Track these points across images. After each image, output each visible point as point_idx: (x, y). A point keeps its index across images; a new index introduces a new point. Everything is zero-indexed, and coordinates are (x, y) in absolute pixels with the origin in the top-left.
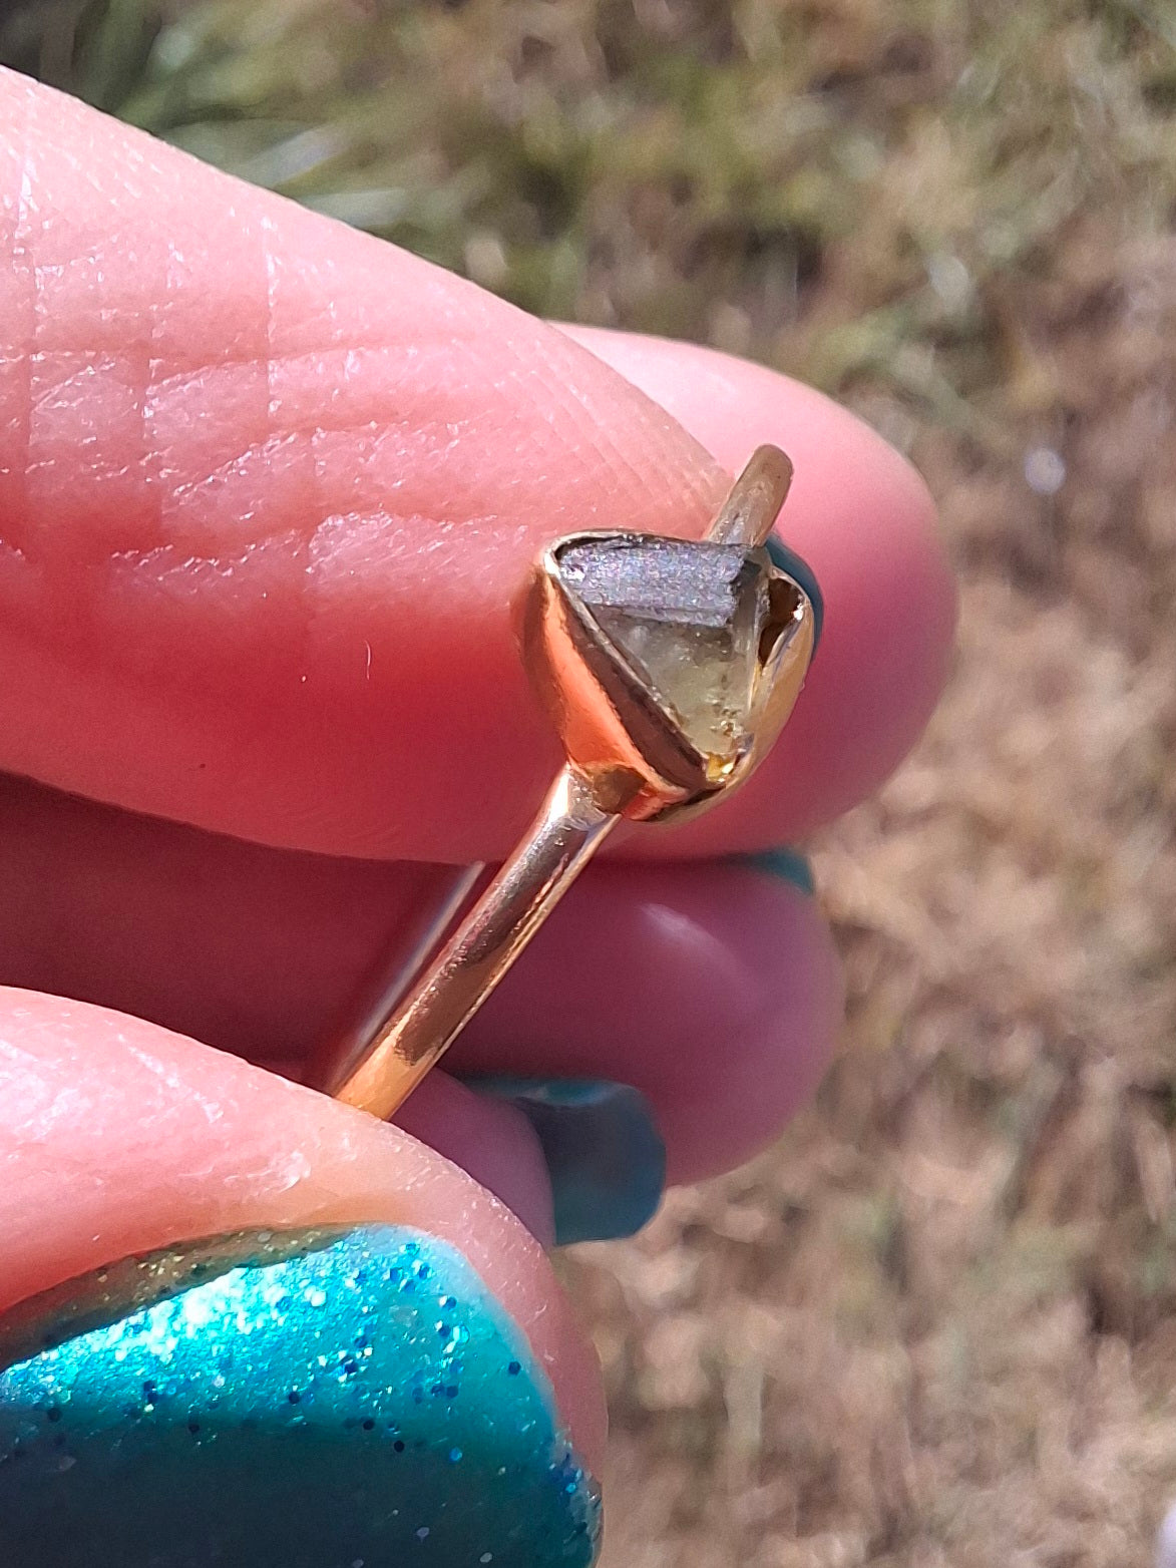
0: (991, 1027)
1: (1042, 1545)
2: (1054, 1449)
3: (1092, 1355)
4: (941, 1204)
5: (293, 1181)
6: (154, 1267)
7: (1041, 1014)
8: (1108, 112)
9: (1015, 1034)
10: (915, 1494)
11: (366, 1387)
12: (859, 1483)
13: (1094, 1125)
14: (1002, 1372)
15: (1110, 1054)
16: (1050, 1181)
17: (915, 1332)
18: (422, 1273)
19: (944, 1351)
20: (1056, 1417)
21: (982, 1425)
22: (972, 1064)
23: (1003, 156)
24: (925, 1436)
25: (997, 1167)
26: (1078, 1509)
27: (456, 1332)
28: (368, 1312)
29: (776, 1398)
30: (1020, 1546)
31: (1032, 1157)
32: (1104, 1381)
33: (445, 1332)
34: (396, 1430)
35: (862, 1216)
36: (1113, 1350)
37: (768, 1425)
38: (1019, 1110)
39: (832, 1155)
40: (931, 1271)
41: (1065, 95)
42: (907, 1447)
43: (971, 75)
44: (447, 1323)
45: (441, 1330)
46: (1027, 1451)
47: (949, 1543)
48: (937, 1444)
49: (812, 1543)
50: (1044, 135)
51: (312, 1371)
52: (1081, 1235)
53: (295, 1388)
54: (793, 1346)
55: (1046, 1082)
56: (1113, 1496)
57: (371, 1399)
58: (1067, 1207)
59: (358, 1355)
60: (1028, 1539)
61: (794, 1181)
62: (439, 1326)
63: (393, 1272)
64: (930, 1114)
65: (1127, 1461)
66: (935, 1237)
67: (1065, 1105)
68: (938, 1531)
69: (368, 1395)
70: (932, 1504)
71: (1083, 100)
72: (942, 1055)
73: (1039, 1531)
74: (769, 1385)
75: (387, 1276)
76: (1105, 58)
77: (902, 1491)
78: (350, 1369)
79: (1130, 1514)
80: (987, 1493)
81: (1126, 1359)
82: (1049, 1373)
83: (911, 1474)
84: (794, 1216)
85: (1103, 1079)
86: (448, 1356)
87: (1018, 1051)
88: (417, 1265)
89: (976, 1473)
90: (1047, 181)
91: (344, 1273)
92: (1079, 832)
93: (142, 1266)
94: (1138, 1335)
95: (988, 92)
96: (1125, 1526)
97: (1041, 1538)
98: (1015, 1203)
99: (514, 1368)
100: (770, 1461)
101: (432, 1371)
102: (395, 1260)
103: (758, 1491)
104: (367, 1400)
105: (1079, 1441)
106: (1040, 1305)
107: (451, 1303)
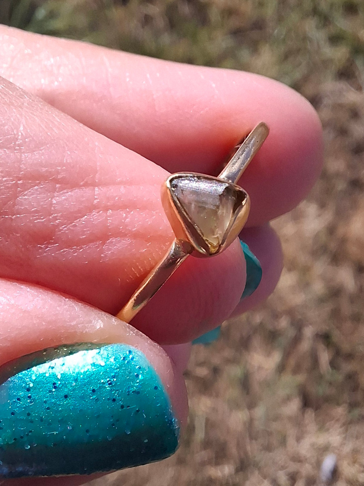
0: (276, 316)
1: (287, 470)
2: (291, 441)
3: (303, 413)
4: (260, 368)
5: (98, 327)
6: (59, 351)
7: (291, 312)
8: (318, 45)
9: (283, 318)
10: (250, 453)
11: (114, 390)
12: (233, 450)
13: (305, 346)
14: (277, 418)
15: (311, 324)
16: (292, 362)
17: (251, 406)
18: (132, 359)
19: (259, 412)
20: (292, 432)
21: (270, 434)
22: (270, 327)
23: (286, 57)
24: (253, 437)
25: (276, 357)
26: (298, 459)
27: (140, 376)
28: (116, 368)
29: (210, 424)
30: (281, 470)
31: (287, 355)
32: (307, 421)
33: (137, 376)
34: (121, 402)
35: (236, 371)
36: (310, 412)
37: (207, 433)
38: (283, 341)
39: (228, 353)
40: (256, 387)
41: (305, 38)
42: (248, 440)
43: (278, 31)
44: (138, 373)
45: (136, 375)
46: (283, 442)
47: (259, 469)
48: (256, 440)
49: (219, 467)
50: (298, 50)
51: (99, 384)
52: (301, 378)
53: (94, 388)
54: (214, 410)
55: (291, 333)
56: (308, 455)
57: (115, 393)
58: (296, 370)
59: (112, 380)
60: (283, 468)
61: (216, 360)
62: (136, 374)
63: (124, 358)
64: (257, 342)
65: (313, 445)
66: (258, 377)
67: (297, 339)
68: (256, 465)
69: (114, 392)
70: (255, 457)
71: (311, 41)
72: (261, 323)
73: (286, 466)
74: (207, 420)
75: (122, 359)
76: (317, 28)
77: (246, 453)
78: (109, 384)
79: (313, 461)
80: (271, 454)
81: (313, 415)
82: (290, 418)
83: (249, 448)
84: (216, 371)
85: (309, 332)
86: (137, 383)
87: (284, 323)
88: (131, 356)
89: (268, 448)
90: (300, 64)
91: (110, 357)
92: (303, 258)
93: (56, 350)
94: (317, 408)
95: (282, 37)
96: (312, 464)
97: (286, 468)
98: (281, 368)
99: (156, 388)
100: (207, 444)
101: (133, 387)
102: (125, 354)
103: (203, 453)
104: (114, 393)
105: (299, 439)
106: (288, 399)
107: (140, 368)
